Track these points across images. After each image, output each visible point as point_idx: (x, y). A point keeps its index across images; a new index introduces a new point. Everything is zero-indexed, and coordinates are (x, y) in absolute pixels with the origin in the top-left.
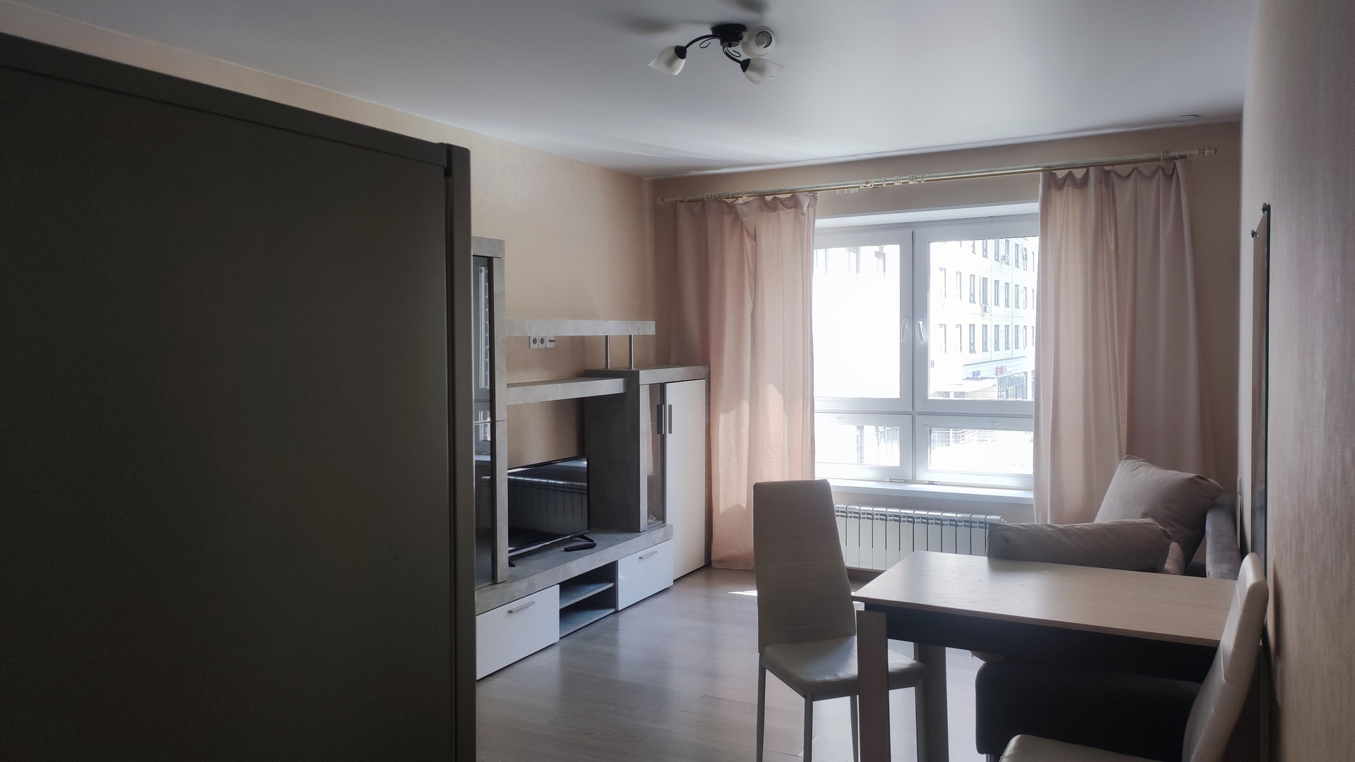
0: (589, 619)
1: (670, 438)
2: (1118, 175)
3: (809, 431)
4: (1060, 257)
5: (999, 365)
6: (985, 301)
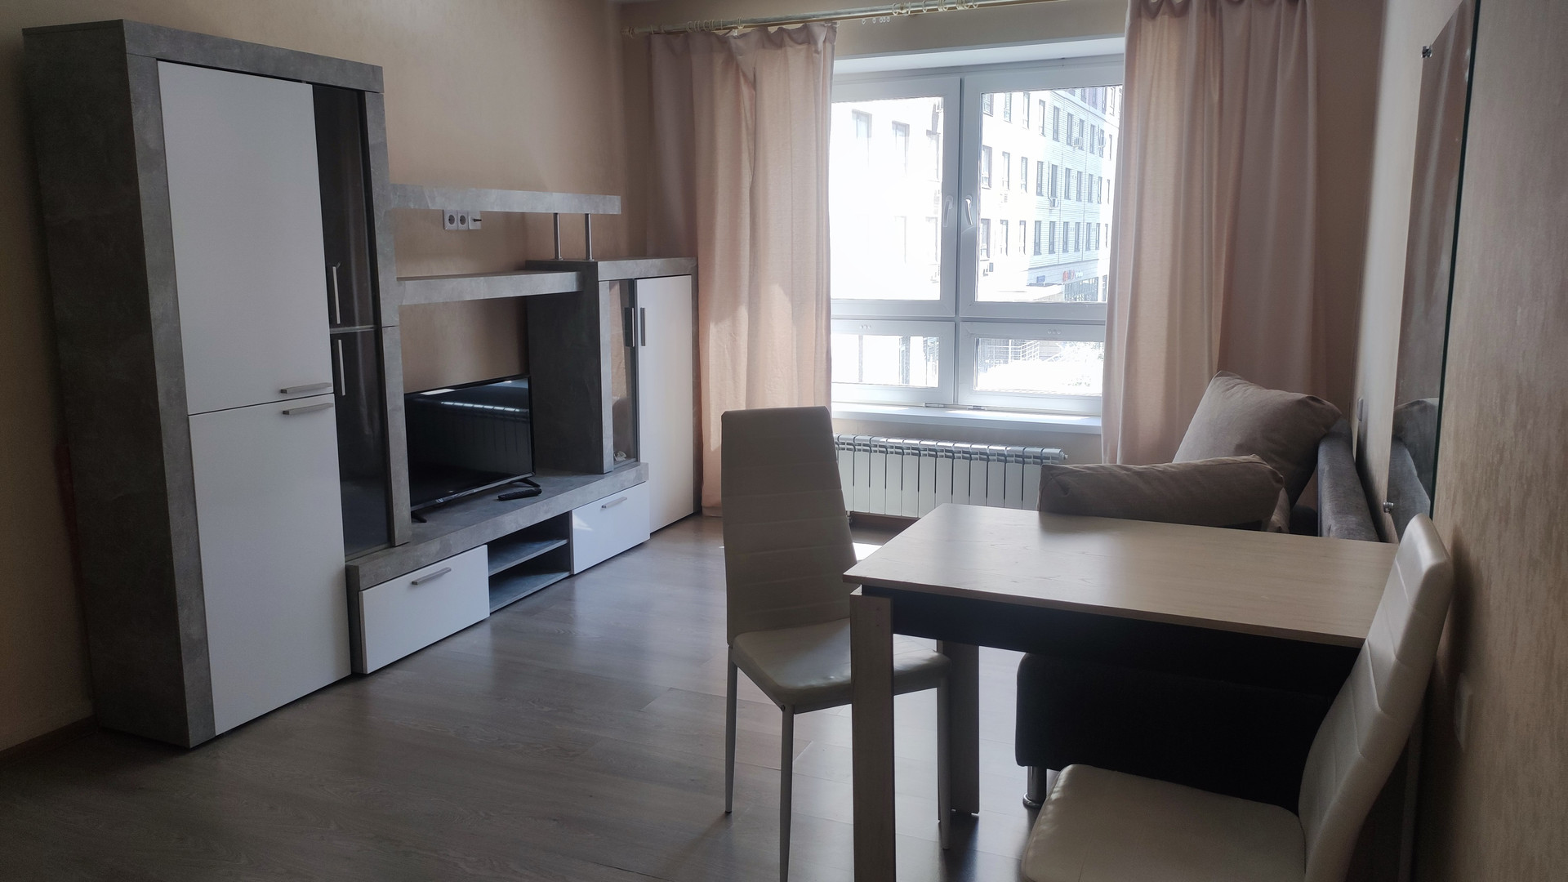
0: (533, 587)
1: (643, 353)
3: (824, 343)
5: (1066, 269)
6: (1054, 193)
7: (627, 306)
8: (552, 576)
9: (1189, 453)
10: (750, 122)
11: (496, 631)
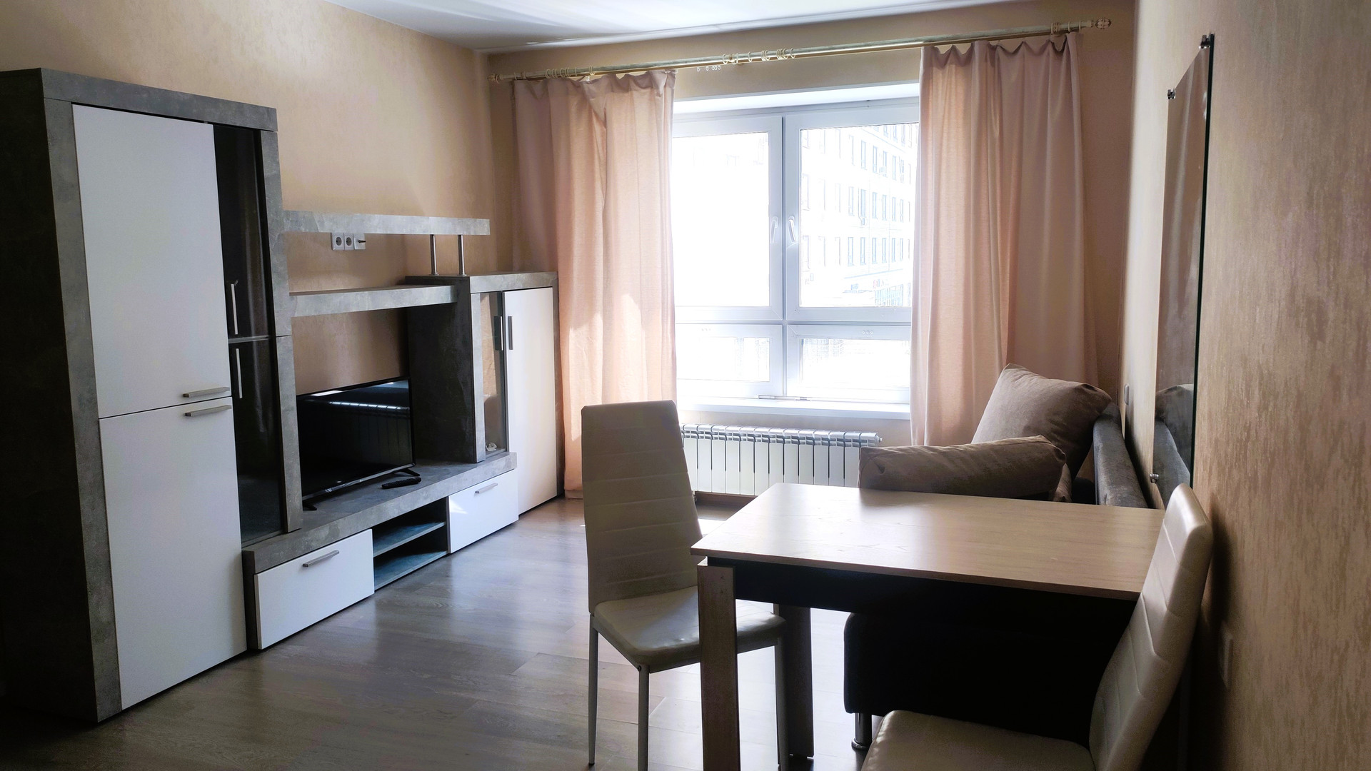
0: (414, 566)
1: (511, 356)
2: (1003, 49)
3: (670, 345)
4: (941, 145)
5: (876, 278)
6: (863, 213)
7: (497, 315)
8: (431, 555)
9: (986, 434)
10: (601, 155)
11: (380, 606)
